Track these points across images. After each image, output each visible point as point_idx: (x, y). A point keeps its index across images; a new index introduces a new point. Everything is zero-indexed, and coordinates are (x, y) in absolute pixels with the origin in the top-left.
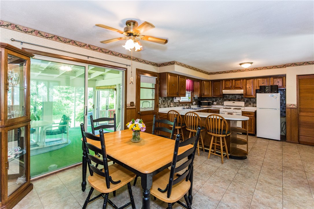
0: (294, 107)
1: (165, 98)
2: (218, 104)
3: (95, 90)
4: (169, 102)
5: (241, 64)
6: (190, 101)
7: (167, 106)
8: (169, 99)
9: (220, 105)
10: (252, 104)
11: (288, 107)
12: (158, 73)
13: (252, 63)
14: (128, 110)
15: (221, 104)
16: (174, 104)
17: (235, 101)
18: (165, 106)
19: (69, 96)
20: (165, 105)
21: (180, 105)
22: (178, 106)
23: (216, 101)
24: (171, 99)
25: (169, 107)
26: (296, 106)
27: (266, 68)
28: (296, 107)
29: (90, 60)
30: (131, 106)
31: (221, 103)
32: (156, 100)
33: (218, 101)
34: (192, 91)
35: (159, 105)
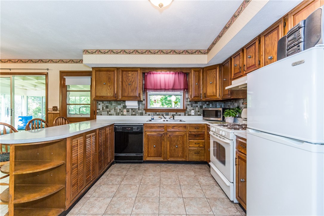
7: (115, 113)
14: (50, 115)
16: (130, 111)
18: (109, 113)
21: (148, 113)
22: (141, 115)
30: (54, 110)
34: (184, 89)
35: (98, 111)
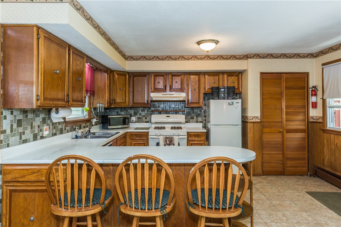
0: (257, 120)
1: (25, 112)
2: (139, 120)
4: (37, 122)
5: (199, 43)
6: (87, 117)
7: (31, 137)
8: (38, 116)
9: (144, 122)
10: (195, 118)
11: (250, 121)
13: (218, 42)
15: (146, 120)
16: (51, 127)
17: (169, 114)
18: (24, 137)
20: (24, 133)
21: (68, 128)
22: (61, 132)
23: (135, 114)
24: (42, 115)
25: (39, 137)
26: (259, 119)
27: (221, 57)
28: (259, 121)
31: (146, 118)
33: (140, 114)
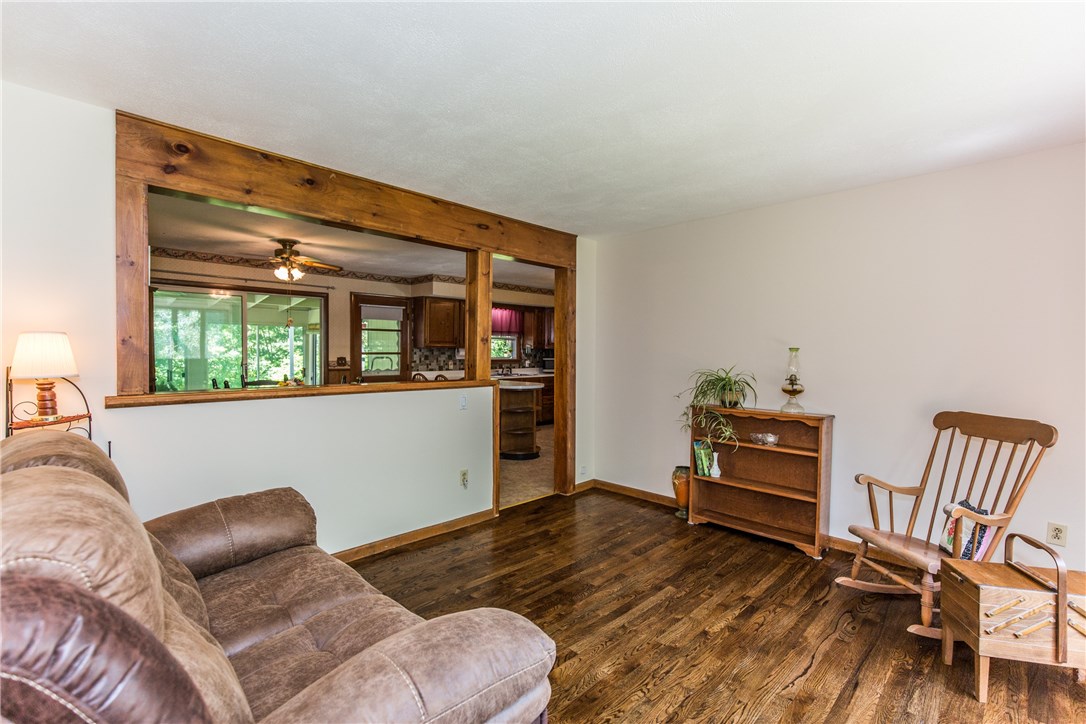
3: (307, 333)
4: (443, 358)
6: (513, 358)
7: (437, 368)
8: (444, 353)
12: (407, 299)
14: (332, 374)
18: (430, 366)
19: (269, 348)
20: (430, 364)
24: (448, 353)
29: (250, 284)
30: (339, 365)
32: (403, 354)
34: (519, 334)
35: (413, 365)
